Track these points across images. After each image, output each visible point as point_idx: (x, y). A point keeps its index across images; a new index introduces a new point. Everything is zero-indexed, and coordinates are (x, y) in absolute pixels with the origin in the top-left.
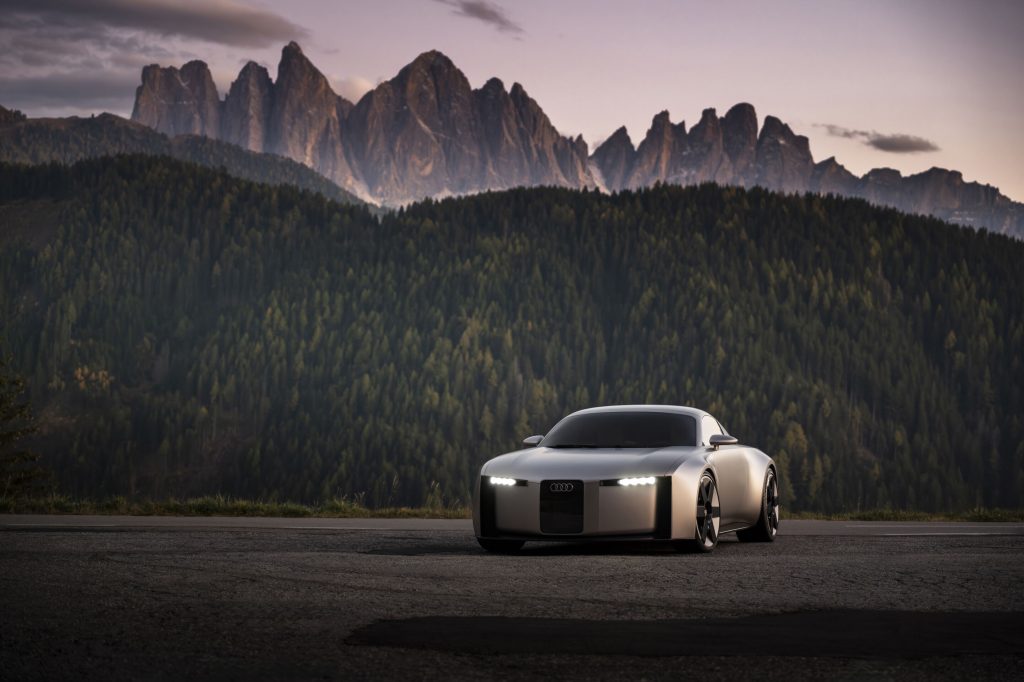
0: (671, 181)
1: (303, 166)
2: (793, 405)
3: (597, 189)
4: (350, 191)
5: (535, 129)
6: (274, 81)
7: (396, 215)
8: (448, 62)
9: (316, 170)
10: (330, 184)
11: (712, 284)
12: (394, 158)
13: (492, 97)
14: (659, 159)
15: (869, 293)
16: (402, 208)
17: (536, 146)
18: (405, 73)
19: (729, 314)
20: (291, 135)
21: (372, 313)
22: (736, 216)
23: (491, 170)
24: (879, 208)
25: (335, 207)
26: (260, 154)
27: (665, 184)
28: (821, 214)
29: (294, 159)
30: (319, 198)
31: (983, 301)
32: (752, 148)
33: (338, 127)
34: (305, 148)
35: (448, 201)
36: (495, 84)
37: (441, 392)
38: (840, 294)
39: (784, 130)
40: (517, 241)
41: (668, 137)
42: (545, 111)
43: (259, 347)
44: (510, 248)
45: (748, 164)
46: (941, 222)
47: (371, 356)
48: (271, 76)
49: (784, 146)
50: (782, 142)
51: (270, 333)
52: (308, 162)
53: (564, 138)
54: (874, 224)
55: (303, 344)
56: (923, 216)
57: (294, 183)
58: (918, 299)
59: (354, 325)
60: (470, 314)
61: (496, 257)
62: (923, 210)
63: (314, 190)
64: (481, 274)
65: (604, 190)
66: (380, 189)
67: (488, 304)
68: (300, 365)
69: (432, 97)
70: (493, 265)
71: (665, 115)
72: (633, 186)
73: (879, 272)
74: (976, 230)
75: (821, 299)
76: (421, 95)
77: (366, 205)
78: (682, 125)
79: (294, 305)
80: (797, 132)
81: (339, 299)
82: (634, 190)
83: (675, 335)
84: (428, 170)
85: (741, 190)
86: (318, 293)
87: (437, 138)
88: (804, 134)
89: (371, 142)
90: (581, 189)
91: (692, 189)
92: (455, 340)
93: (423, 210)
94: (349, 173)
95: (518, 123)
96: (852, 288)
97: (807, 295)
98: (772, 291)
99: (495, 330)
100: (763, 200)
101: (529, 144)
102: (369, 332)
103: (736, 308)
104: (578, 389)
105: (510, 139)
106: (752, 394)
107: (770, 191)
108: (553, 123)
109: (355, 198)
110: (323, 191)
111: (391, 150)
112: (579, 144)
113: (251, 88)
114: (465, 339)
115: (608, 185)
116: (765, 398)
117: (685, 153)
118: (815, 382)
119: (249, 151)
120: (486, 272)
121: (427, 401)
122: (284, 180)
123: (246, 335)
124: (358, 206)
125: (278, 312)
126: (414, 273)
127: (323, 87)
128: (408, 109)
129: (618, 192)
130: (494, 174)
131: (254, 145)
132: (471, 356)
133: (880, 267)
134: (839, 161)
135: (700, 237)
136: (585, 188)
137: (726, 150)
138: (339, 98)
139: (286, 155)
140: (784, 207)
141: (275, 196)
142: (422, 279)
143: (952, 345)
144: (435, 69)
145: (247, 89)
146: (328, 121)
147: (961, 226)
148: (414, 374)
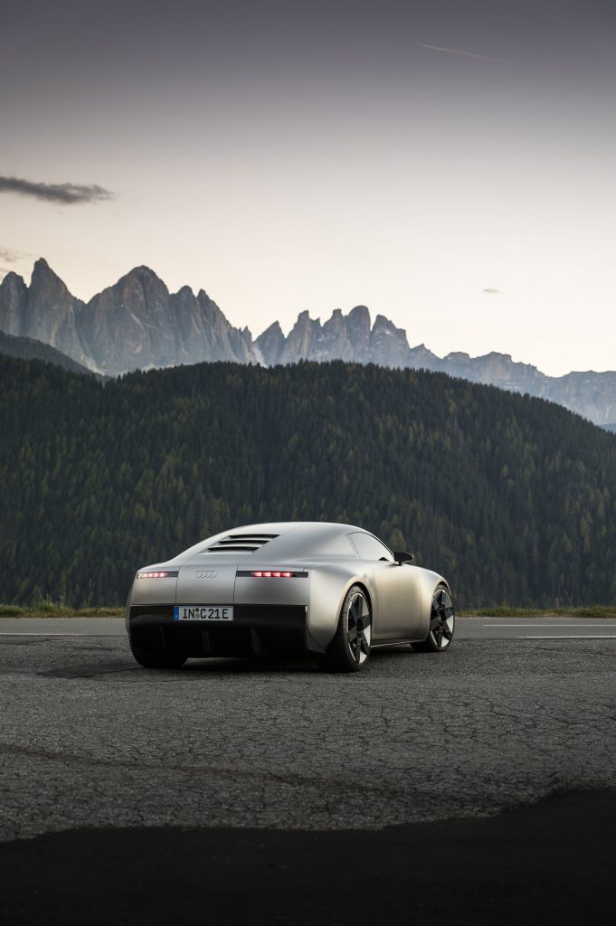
0: (310, 359)
1: (48, 346)
2: (396, 517)
3: (259, 364)
4: (83, 364)
5: (214, 321)
6: (28, 286)
7: (115, 382)
8: (153, 274)
9: (58, 349)
10: (68, 359)
11: (339, 431)
12: (114, 341)
13: (184, 299)
14: (302, 343)
15: (449, 438)
16: (119, 376)
17: (216, 333)
18: (123, 281)
19: (351, 452)
20: (40, 324)
21: (97, 452)
22: (356, 384)
23: (183, 350)
24: (455, 379)
25: (71, 375)
26: (17, 338)
27: (307, 361)
28: (415, 383)
29: (42, 341)
30: (59, 369)
31: (527, 445)
32: (367, 337)
33: (74, 318)
34: (50, 333)
35: (153, 371)
36: (186, 289)
37: (146, 506)
38: (428, 439)
39: (390, 325)
40: (202, 400)
41: (308, 329)
42: (221, 309)
43: (15, 476)
44: (197, 405)
45: (364, 348)
46: (498, 389)
47: (96, 482)
48: (25, 282)
49: (389, 336)
50: (388, 333)
51: (23, 465)
52: (52, 344)
53: (235, 329)
54: (452, 390)
55: (47, 473)
56: (486, 385)
57: (42, 358)
58: (482, 442)
59: (84, 460)
60: (168, 453)
61: (186, 412)
62: (485, 380)
63: (56, 363)
64: (176, 424)
65: (263, 365)
66: (104, 363)
67: (181, 445)
68: (45, 489)
69: (142, 298)
70: (184, 417)
71: (306, 313)
72: (284, 362)
73: (456, 424)
74: (522, 395)
75: (416, 442)
76: (134, 296)
77: (94, 374)
78: (318, 320)
79: (41, 445)
80: (398, 326)
81: (74, 441)
82: (285, 365)
83: (314, 466)
84: (139, 350)
85: (359, 366)
86: (58, 437)
87: (145, 327)
88: (403, 328)
89: (98, 329)
90: (247, 364)
91: (325, 365)
92: (157, 471)
93: (135, 378)
94: (81, 351)
95: (202, 317)
96: (437, 435)
97: (405, 439)
98: (381, 437)
99: (186, 464)
100: (375, 373)
101: (210, 332)
102: (95, 465)
103: (356, 448)
104: (245, 506)
105: (197, 329)
106: (367, 509)
107: (380, 366)
108: (227, 318)
109: (86, 369)
110: (63, 364)
111: (112, 336)
112: (246, 333)
113: (12, 290)
114: (164, 469)
115: (266, 362)
116: (376, 513)
117: (320, 340)
118: (411, 500)
119: (10, 335)
120: (179, 422)
121: (137, 514)
122: (34, 356)
123: (6, 467)
124: (88, 375)
125: (30, 450)
126: (127, 423)
127: (64, 290)
128: (124, 307)
129: (273, 367)
130: (186, 353)
131: (13, 330)
132: (168, 482)
133: (456, 420)
134: (427, 347)
135: (330, 398)
136: (250, 363)
137: (349, 337)
138: (75, 298)
139: (36, 338)
140: (390, 378)
141: (27, 367)
142: (134, 426)
143: (506, 475)
144: (143, 279)
145: (9, 291)
146: (67, 315)
147: (512, 391)
148: (127, 495)
